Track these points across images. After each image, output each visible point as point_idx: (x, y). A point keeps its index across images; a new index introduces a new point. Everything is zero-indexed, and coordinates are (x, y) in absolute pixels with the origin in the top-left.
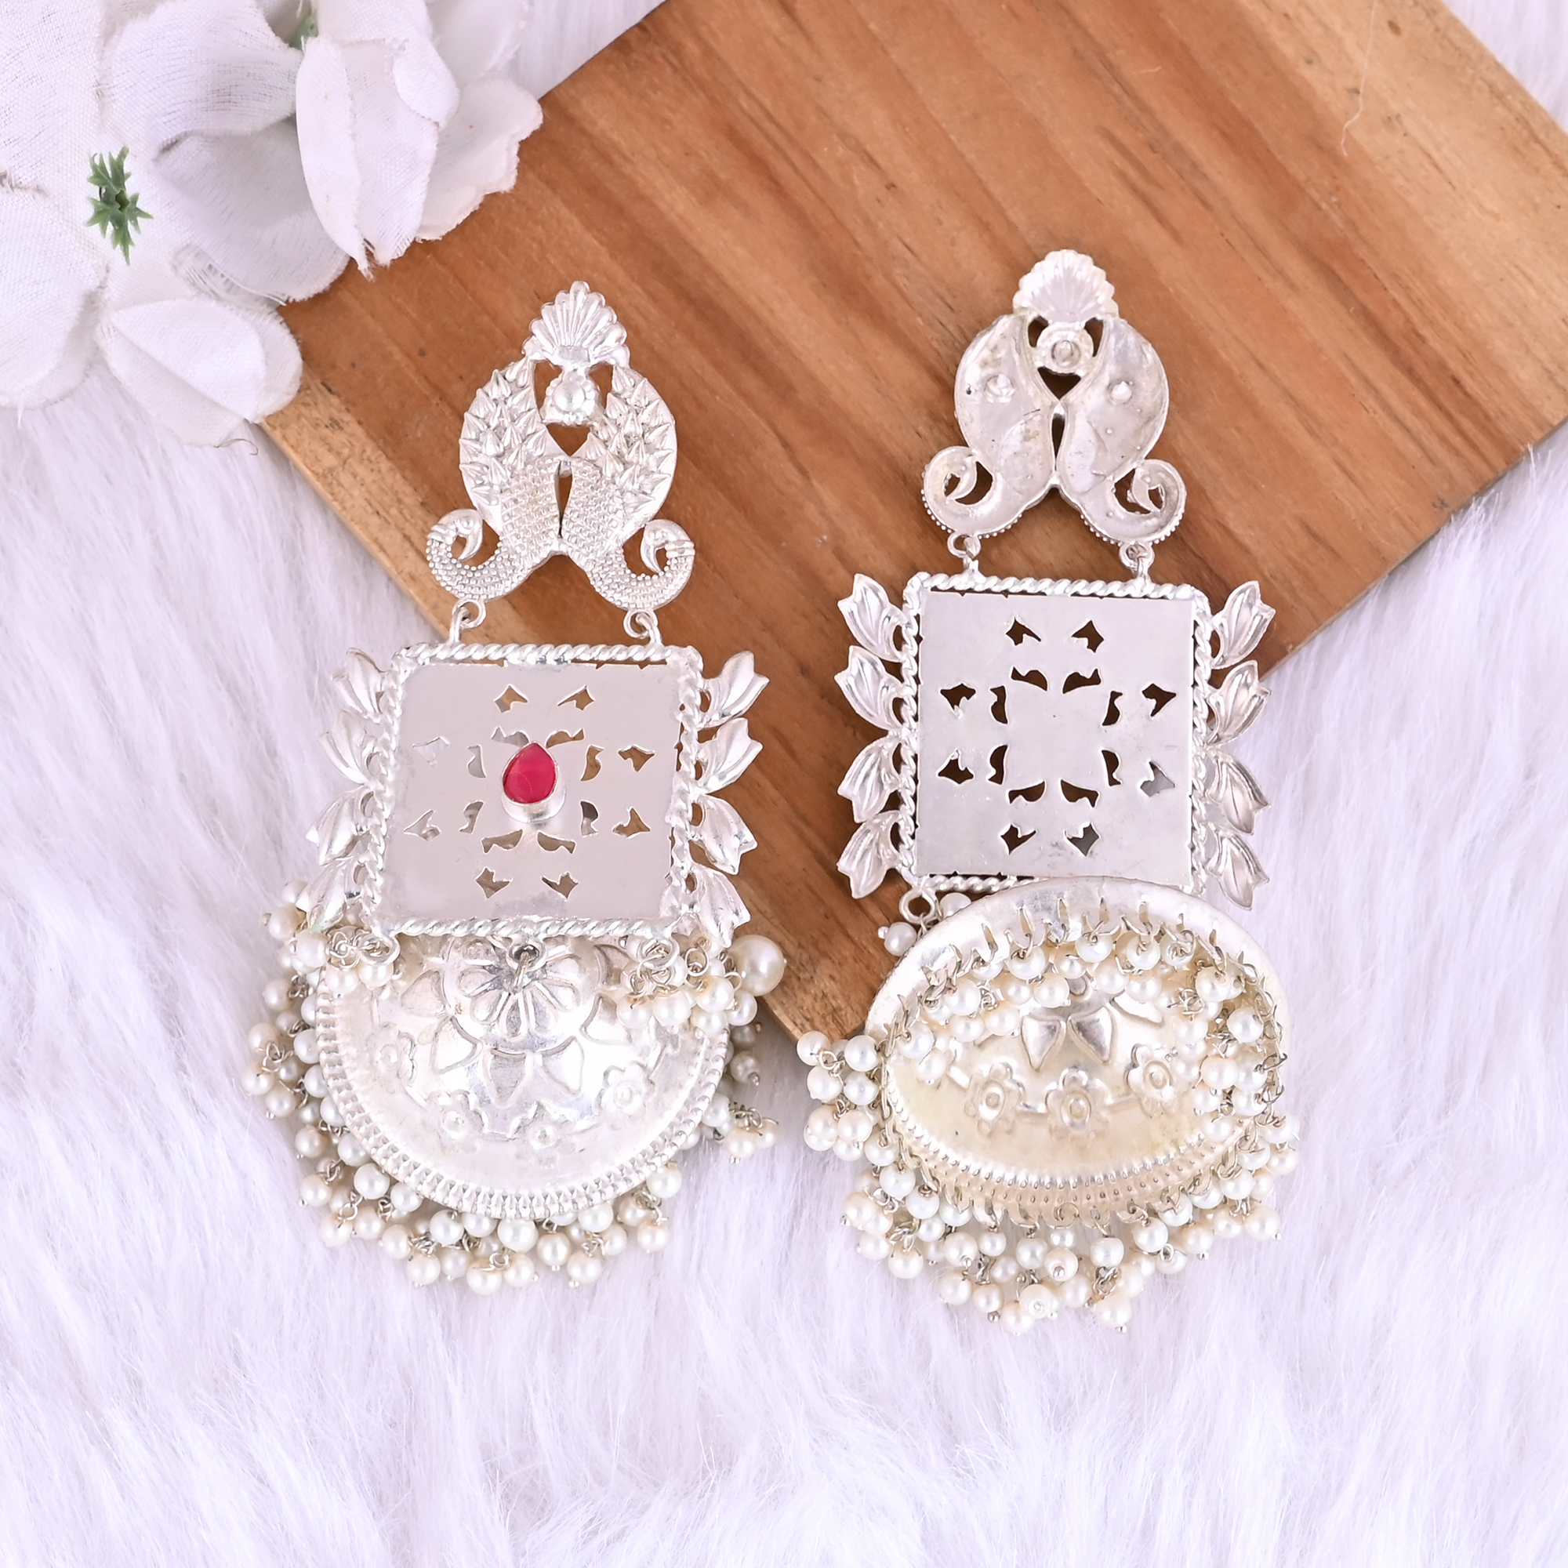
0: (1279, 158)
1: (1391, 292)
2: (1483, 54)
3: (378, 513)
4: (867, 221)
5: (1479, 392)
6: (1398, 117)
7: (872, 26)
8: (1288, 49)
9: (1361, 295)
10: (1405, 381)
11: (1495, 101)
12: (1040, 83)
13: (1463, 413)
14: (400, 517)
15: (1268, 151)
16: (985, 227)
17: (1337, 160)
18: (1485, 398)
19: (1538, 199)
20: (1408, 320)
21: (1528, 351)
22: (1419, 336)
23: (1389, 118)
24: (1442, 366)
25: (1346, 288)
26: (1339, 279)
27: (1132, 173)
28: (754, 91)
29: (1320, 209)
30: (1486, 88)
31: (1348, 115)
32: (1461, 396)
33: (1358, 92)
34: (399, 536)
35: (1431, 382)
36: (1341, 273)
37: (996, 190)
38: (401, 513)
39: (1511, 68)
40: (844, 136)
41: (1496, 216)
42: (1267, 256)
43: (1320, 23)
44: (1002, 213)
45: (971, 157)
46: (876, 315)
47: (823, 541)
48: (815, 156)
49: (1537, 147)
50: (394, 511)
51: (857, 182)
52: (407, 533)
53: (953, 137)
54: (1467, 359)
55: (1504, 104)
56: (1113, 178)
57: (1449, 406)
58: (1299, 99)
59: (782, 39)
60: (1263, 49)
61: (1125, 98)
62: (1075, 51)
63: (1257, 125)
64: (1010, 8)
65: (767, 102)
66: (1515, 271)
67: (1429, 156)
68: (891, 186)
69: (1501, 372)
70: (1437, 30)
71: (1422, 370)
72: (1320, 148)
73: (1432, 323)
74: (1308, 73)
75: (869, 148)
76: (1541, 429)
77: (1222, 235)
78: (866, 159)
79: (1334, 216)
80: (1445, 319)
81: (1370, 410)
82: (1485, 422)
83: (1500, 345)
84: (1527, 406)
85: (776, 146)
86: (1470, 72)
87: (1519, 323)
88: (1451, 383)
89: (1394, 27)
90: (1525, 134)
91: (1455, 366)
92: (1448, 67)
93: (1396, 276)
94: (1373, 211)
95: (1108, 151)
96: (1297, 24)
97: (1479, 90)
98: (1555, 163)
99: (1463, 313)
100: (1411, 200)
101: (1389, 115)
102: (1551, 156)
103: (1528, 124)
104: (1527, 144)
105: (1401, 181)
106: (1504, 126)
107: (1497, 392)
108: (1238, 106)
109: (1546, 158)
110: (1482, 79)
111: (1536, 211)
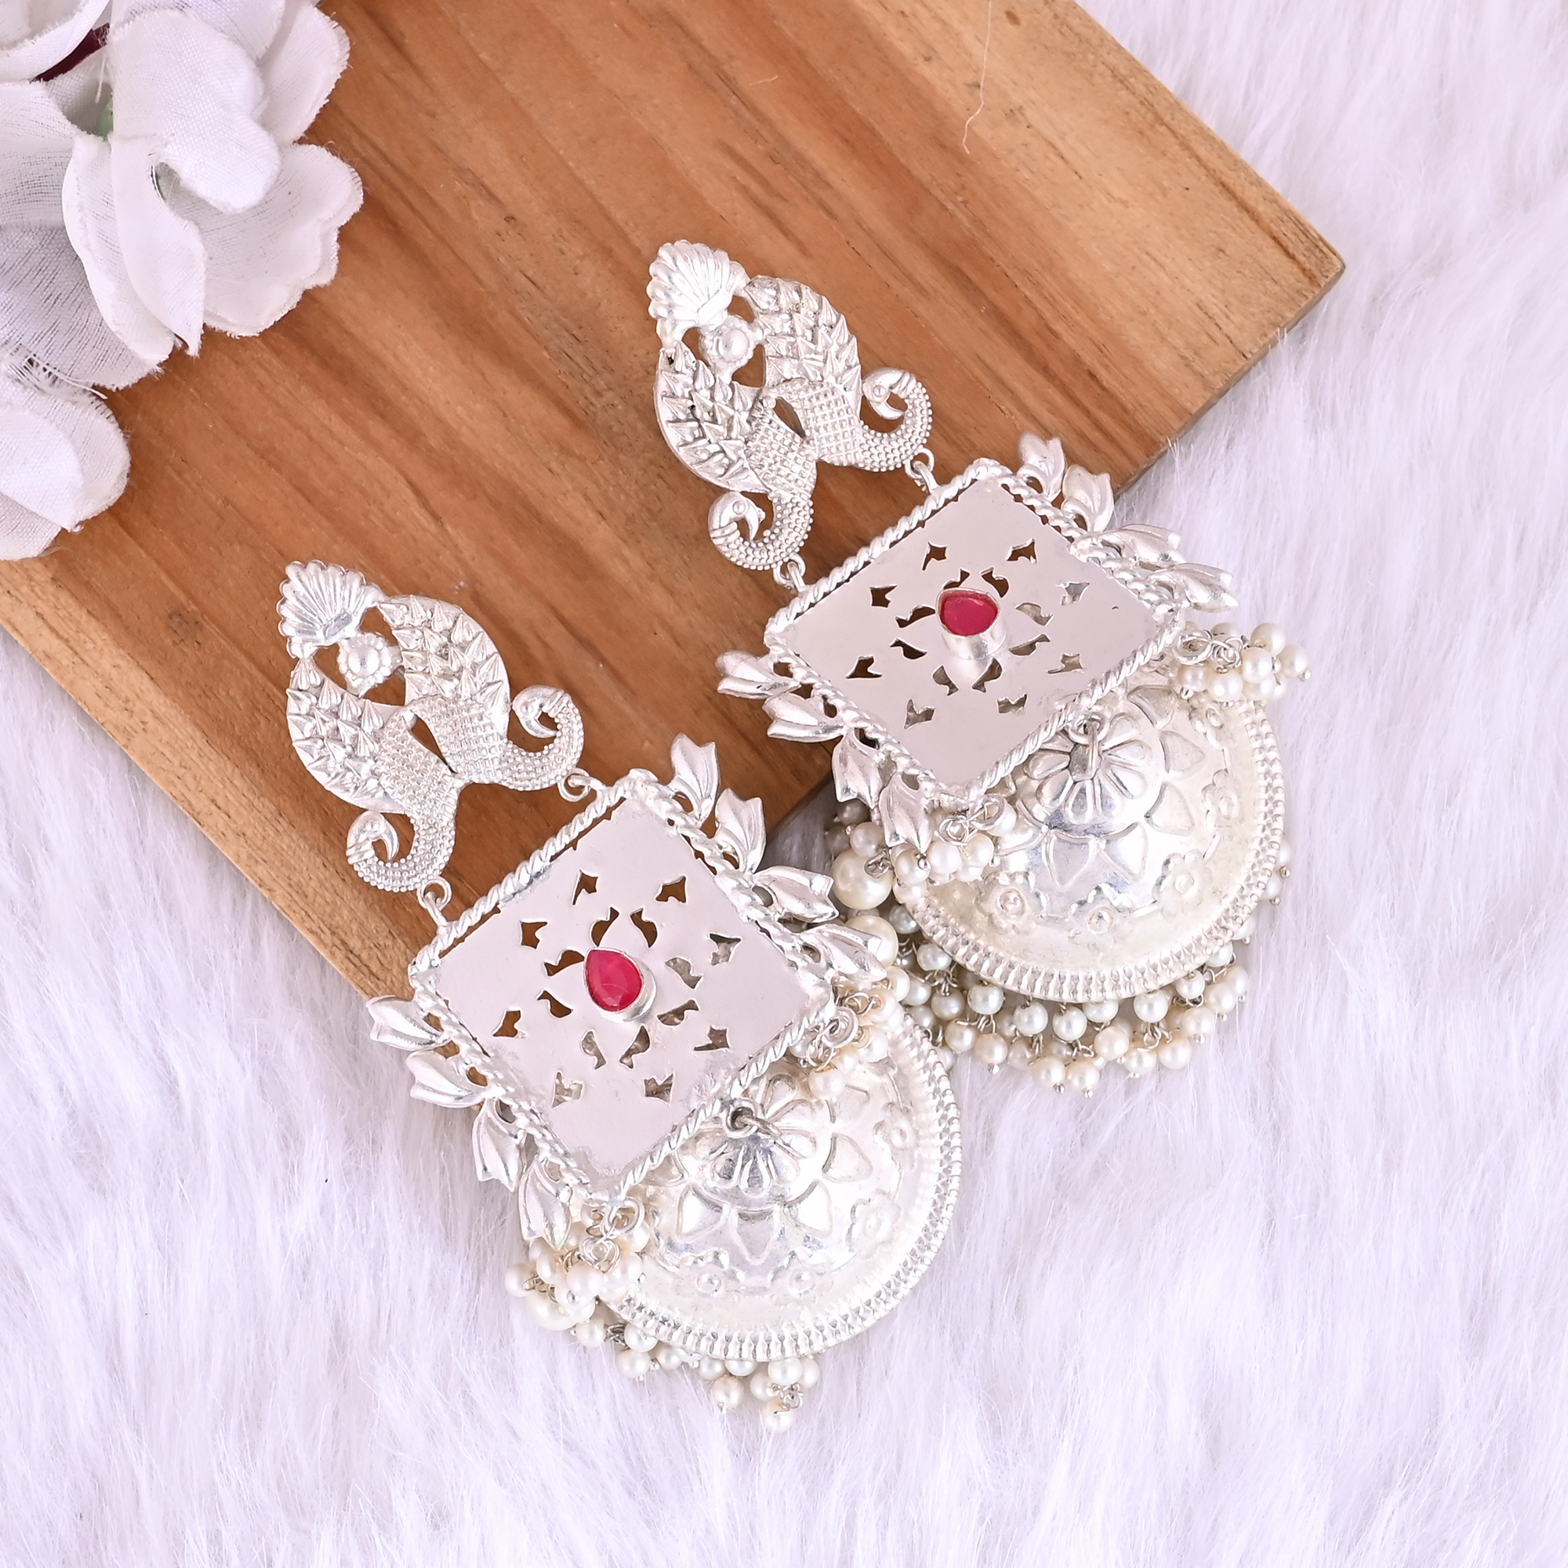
0: (902, 160)
1: (1023, 289)
2: (1104, 38)
3: (9, 592)
4: (488, 256)
5: (1114, 383)
6: (1021, 108)
7: (484, 56)
8: (906, 48)
9: (991, 293)
10: (1040, 380)
11: (1119, 85)
12: (656, 101)
13: (1100, 407)
14: (32, 594)
15: (891, 154)
16: (608, 253)
17: (961, 158)
18: (1123, 391)
19: (1165, 183)
20: (1041, 317)
21: (1163, 339)
22: (1052, 331)
23: (1011, 111)
24: (1077, 360)
25: (976, 288)
26: (969, 280)
27: (754, 187)
28: (366, 130)
29: (946, 209)
30: (1109, 73)
31: (969, 111)
32: (1099, 391)
33: (979, 86)
34: (31, 615)
35: (1067, 378)
36: (973, 275)
37: (619, 216)
38: (33, 591)
39: (1138, 53)
40: (461, 171)
41: (1125, 203)
42: (895, 262)
43: (937, 18)
44: (624, 237)
45: (591, 183)
46: (503, 354)
47: (460, 587)
48: (431, 193)
49: (1163, 129)
50: (25, 589)
51: (475, 216)
52: (39, 611)
53: (570, 164)
54: (1102, 352)
55: (1128, 88)
56: (735, 194)
57: (1086, 401)
58: (918, 98)
59: (393, 76)
60: (880, 49)
61: (744, 110)
62: (690, 66)
63: (879, 129)
64: (622, 26)
65: (380, 141)
66: (1146, 258)
67: (1054, 146)
68: (510, 219)
69: (1137, 362)
70: (1056, 17)
71: (1057, 368)
72: (943, 147)
73: (1065, 318)
74: (928, 71)
75: (487, 181)
76: (1181, 418)
77: (848, 243)
78: (484, 192)
79: (960, 215)
80: (1078, 313)
81: (1007, 412)
82: (1123, 415)
83: (1135, 335)
84: (1164, 395)
85: (392, 186)
86: (1092, 57)
87: (1152, 311)
88: (1087, 378)
89: (1012, 17)
90: (1150, 117)
91: (1090, 359)
92: (1068, 54)
93: (1026, 273)
94: (999, 206)
95: (729, 165)
96: (914, 22)
97: (1101, 75)
98: (1181, 144)
99: (1095, 305)
100: (1037, 193)
101: (1012, 107)
102: (1177, 137)
103: (1152, 106)
104: (1152, 127)
105: (1026, 174)
106: (1128, 110)
107: (1134, 384)
108: (858, 110)
109: (1173, 140)
110: (1103, 63)
111: (1164, 195)
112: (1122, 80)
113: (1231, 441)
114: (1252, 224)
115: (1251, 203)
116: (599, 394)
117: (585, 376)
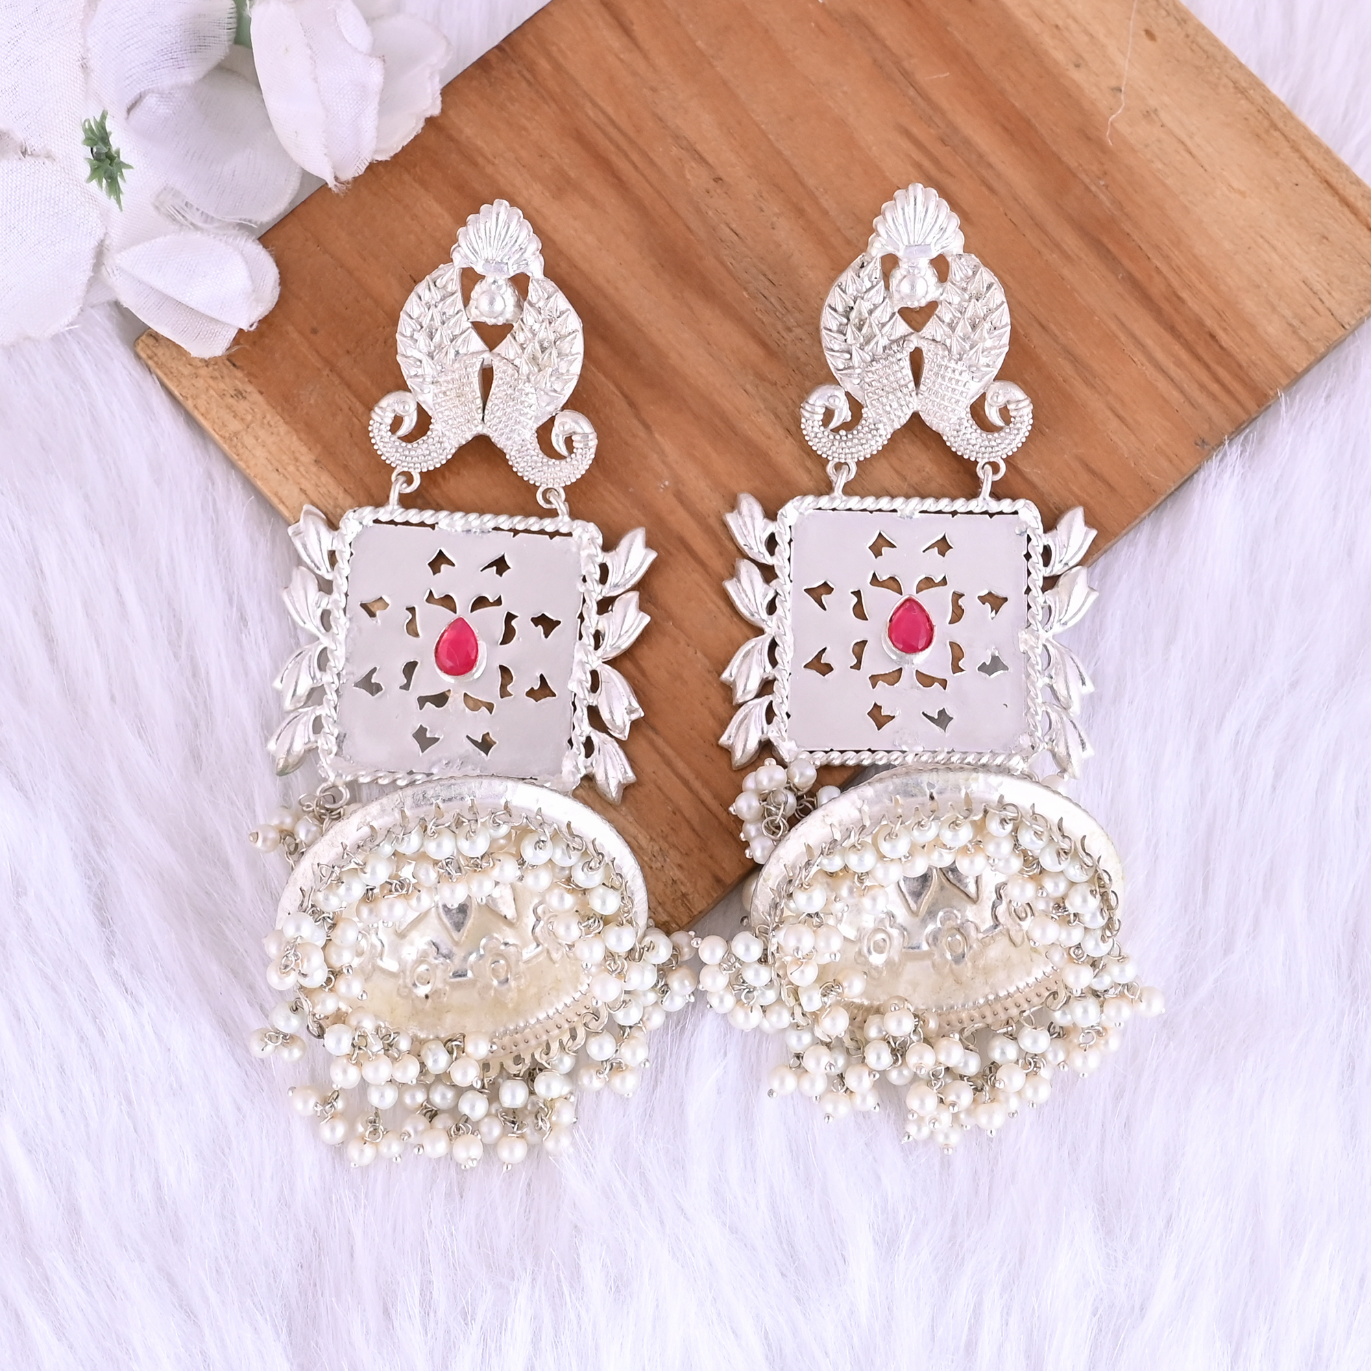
0: (1054, 148)
1: (1155, 262)
2: (1227, 55)
3: (277, 470)
4: (698, 210)
5: (1232, 344)
6: (1156, 110)
7: (699, 43)
8: (1059, 55)
9: (1126, 262)
10: (1167, 337)
11: (1239, 96)
12: (845, 88)
13: (1219, 363)
14: (298, 473)
15: (1045, 142)
16: (801, 212)
17: (1103, 149)
18: (1238, 350)
19: (1278, 179)
20: (1169, 285)
21: (1274, 309)
22: (1179, 298)
23: (1148, 112)
24: (1201, 324)
25: (1114, 258)
26: (1108, 251)
27: (926, 164)
28: (598, 100)
29: (1090, 191)
30: (1231, 85)
31: (1112, 110)
32: (1217, 349)
33: (1121, 91)
34: (296, 491)
35: (1191, 337)
36: (1111, 247)
37: (811, 182)
38: (298, 470)
39: (1253, 68)
40: (677, 137)
41: (1243, 194)
42: (1046, 233)
43: (1086, 31)
44: (815, 200)
45: (787, 153)
46: (708, 292)
47: (665, 485)
48: (651, 155)
49: (1276, 134)
50: (291, 468)
51: (689, 176)
52: (303, 487)
53: (770, 137)
54: (1221, 317)
55: (1247, 98)
56: (911, 168)
57: (1206, 357)
58: (1069, 98)
59: (622, 56)
60: (1036, 55)
61: (919, 100)
62: (875, 61)
63: (1033, 121)
64: (818, 26)
65: (610, 110)
66: (1261, 240)
67: (1183, 143)
68: (718, 180)
69: (1252, 328)
70: (1187, 36)
71: (1182, 328)
72: (1089, 138)
73: (1190, 286)
74: (1077, 75)
75: (699, 147)
76: (1288, 376)
77: (1006, 215)
78: (696, 156)
79: (1102, 196)
80: (1200, 282)
81: (1139, 363)
82: (1239, 371)
83: (1250, 305)
84: (1274, 356)
85: (618, 147)
86: (1217, 71)
87: (1265, 285)
88: (1208, 338)
89: (1150, 34)
90: (1266, 123)
91: (1211, 323)
92: (1197, 67)
93: (1157, 247)
94: (1136, 192)
95: (905, 144)
96: (1066, 34)
97: (1225, 86)
98: (1292, 147)
99: (1216, 278)
100: (1169, 182)
101: (1148, 109)
102: (1288, 141)
103: (1268, 114)
104: (1267, 131)
105: (1159, 165)
106: (1247, 116)
107: (1248, 345)
108: (1017, 104)
109: (1285, 143)
110: (1227, 76)
111: (1277, 189)
112: (1243, 92)
113: (1328, 396)
114: (1352, 217)
115: (1352, 199)
116: (789, 330)
117: (778, 314)
